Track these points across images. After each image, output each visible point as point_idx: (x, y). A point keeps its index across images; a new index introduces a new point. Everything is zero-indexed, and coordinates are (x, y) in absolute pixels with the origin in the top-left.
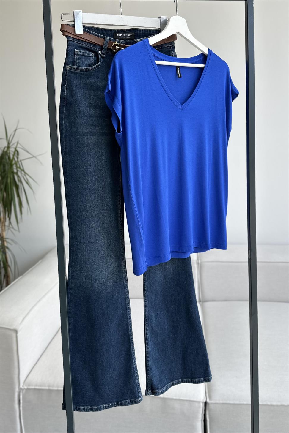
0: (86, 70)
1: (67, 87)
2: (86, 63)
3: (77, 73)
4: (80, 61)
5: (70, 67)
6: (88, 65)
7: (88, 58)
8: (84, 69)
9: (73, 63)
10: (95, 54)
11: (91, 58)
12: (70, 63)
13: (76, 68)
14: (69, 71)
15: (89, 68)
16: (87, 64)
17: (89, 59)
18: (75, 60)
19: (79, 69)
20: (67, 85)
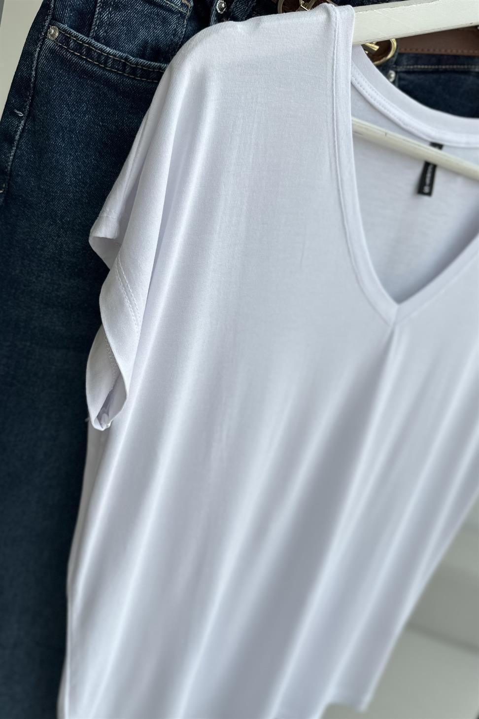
0: (134, 71)
1: (28, 127)
2: (142, 34)
3: (91, 75)
4: (118, 17)
5: (62, 32)
6: (148, 51)
7: (157, 15)
8: (124, 65)
9: (84, 21)
10: (194, 7)
11: (174, 19)
12: (68, 13)
13: (89, 50)
14: (52, 51)
15: (149, 67)
16: (146, 42)
17: (165, 21)
18: (95, 7)
19: (100, 55)
20: (31, 116)
